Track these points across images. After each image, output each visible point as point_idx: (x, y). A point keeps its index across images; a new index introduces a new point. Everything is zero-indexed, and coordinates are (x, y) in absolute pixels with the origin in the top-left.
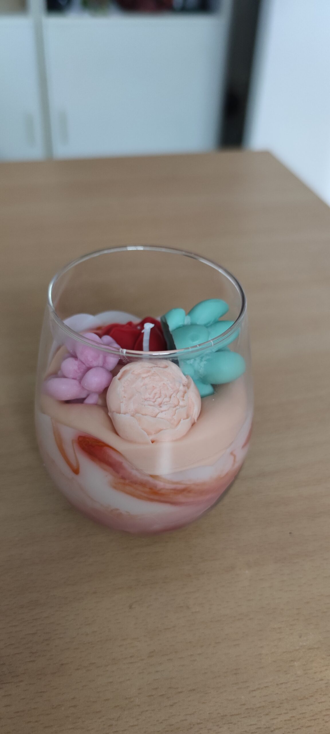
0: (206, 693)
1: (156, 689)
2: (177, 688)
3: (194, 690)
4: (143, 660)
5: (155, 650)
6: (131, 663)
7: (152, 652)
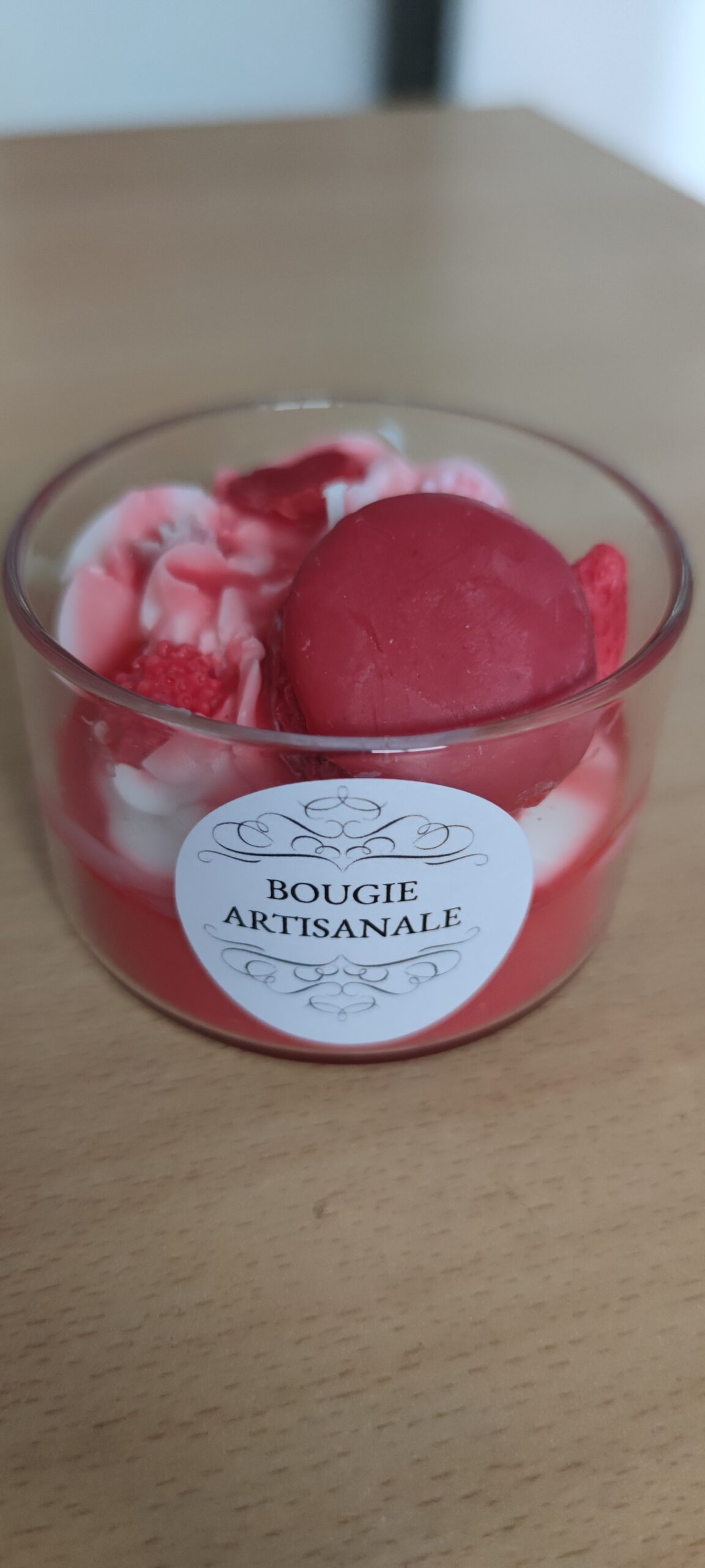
0: (623, 1472)
1: (447, 1474)
2: (519, 1465)
3: (578, 1464)
4: (383, 1381)
5: (420, 1344)
6: (345, 1395)
7: (415, 1351)
